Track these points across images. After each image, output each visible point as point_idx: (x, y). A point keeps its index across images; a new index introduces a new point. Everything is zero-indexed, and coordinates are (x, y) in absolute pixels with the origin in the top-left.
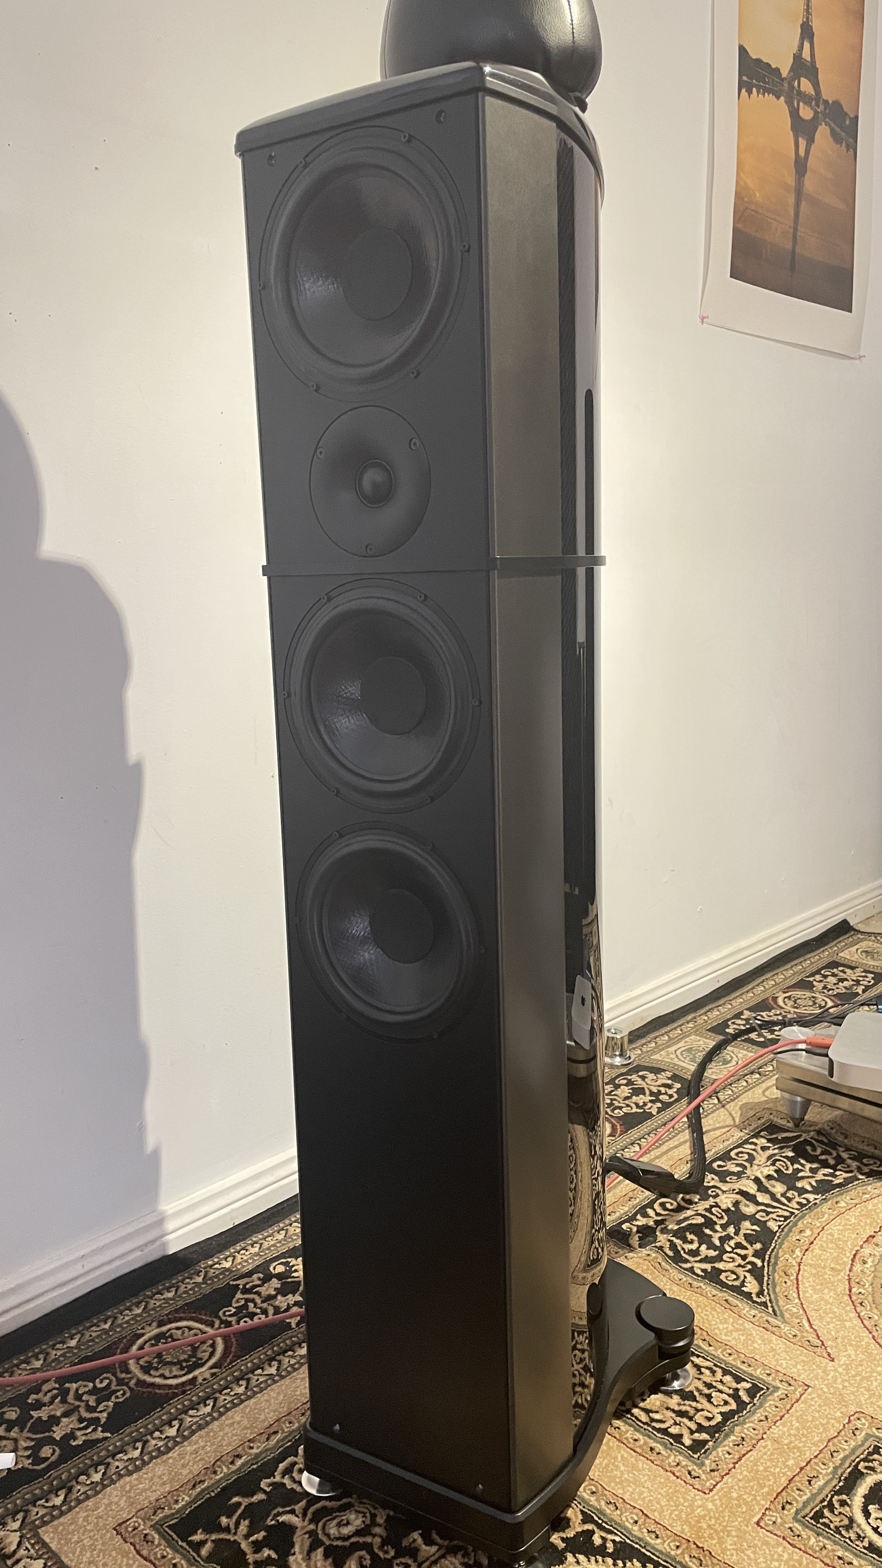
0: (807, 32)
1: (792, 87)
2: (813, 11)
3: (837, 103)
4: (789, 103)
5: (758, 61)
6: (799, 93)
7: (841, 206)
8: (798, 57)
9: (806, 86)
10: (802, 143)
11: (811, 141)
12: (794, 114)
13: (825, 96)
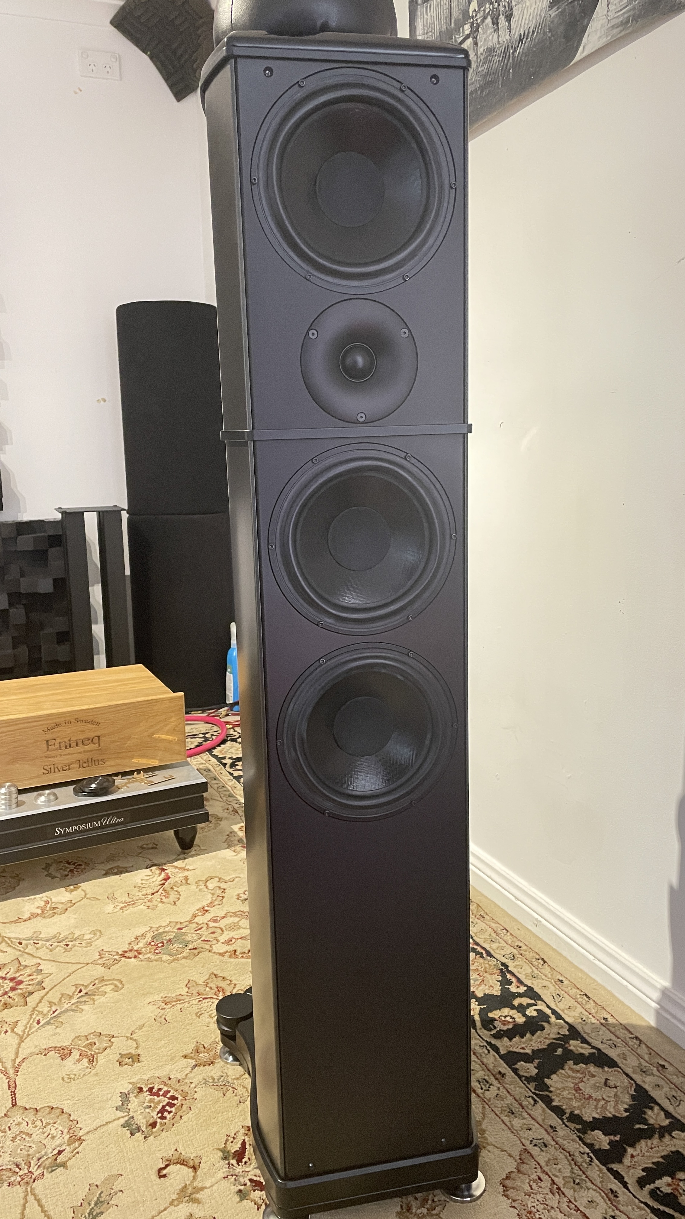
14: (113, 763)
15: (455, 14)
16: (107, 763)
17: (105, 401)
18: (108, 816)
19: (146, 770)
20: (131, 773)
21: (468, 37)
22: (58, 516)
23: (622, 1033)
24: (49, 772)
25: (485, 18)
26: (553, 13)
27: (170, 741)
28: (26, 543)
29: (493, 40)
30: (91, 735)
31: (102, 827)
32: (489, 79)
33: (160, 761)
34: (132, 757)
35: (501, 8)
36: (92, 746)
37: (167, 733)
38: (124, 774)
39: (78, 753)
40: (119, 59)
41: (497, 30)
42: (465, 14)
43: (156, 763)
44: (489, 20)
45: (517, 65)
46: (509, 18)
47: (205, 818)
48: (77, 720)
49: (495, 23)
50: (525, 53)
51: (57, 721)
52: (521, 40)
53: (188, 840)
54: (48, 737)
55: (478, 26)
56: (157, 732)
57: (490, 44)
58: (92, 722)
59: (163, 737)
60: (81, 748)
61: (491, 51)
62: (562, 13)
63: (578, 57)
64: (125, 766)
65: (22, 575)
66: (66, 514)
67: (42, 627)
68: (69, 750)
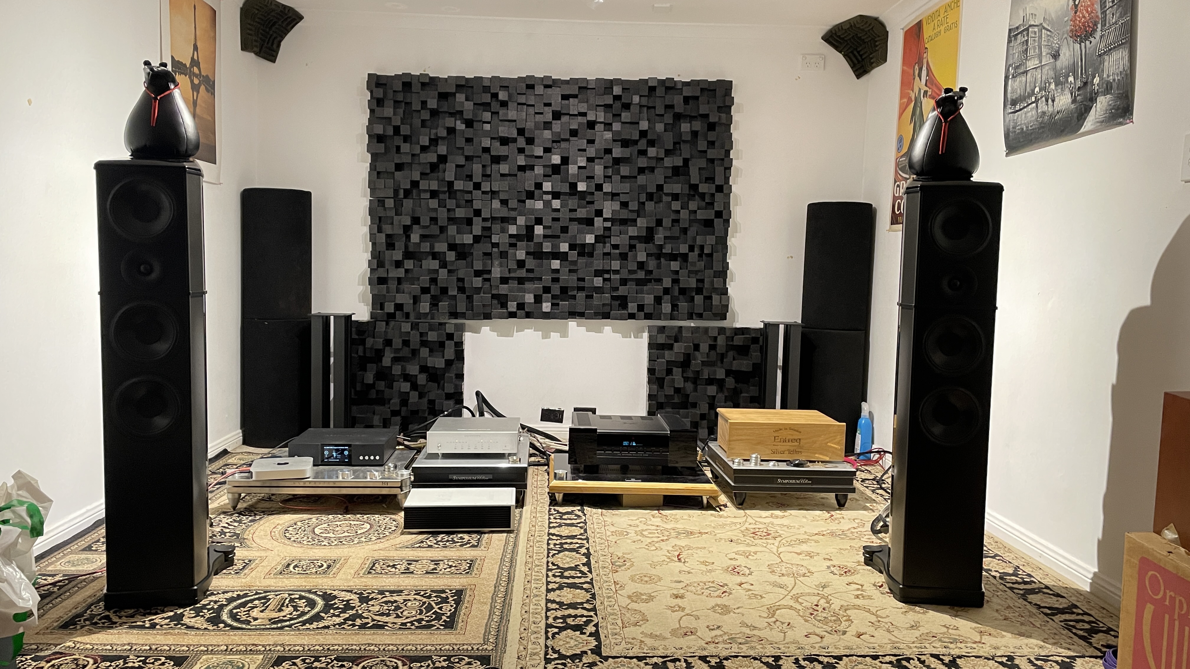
0: (196, 48)
1: (190, 70)
2: (198, 39)
3: (207, 76)
4: (190, 77)
5: (178, 61)
6: (194, 73)
7: (210, 118)
8: (192, 58)
9: (196, 70)
10: (195, 94)
11: (198, 92)
12: (192, 82)
13: (203, 74)
14: (806, 454)
15: (1028, 90)
16: (803, 454)
17: (792, 257)
18: (804, 478)
19: (822, 462)
20: (814, 462)
21: (1033, 103)
22: (762, 326)
23: (1072, 591)
24: (774, 453)
25: (1042, 97)
26: (1073, 106)
27: (836, 448)
28: (738, 341)
29: (1045, 108)
30: (796, 438)
31: (800, 484)
32: (1043, 125)
33: (830, 458)
34: (816, 453)
35: (1050, 96)
36: (796, 444)
37: (835, 444)
38: (811, 462)
39: (788, 446)
40: (825, 59)
41: (1047, 105)
42: (1033, 93)
43: (827, 459)
44: (1044, 98)
45: (1055, 123)
46: (1053, 101)
47: (853, 490)
48: (790, 429)
49: (1047, 101)
50: (1060, 119)
51: (781, 427)
52: (1058, 113)
53: (842, 502)
54: (775, 435)
55: (1039, 100)
56: (829, 442)
57: (1044, 110)
58: (797, 431)
59: (832, 445)
60: (790, 444)
61: (1044, 113)
62: (1077, 108)
63: (1082, 130)
64: (812, 457)
65: (734, 359)
66: (766, 325)
67: (741, 393)
68: (784, 443)
